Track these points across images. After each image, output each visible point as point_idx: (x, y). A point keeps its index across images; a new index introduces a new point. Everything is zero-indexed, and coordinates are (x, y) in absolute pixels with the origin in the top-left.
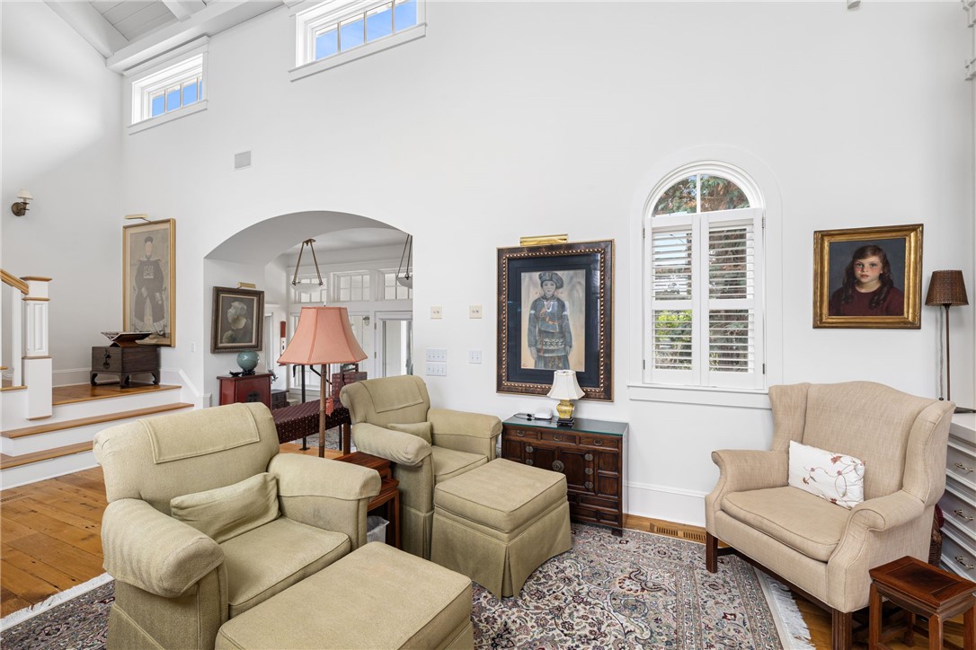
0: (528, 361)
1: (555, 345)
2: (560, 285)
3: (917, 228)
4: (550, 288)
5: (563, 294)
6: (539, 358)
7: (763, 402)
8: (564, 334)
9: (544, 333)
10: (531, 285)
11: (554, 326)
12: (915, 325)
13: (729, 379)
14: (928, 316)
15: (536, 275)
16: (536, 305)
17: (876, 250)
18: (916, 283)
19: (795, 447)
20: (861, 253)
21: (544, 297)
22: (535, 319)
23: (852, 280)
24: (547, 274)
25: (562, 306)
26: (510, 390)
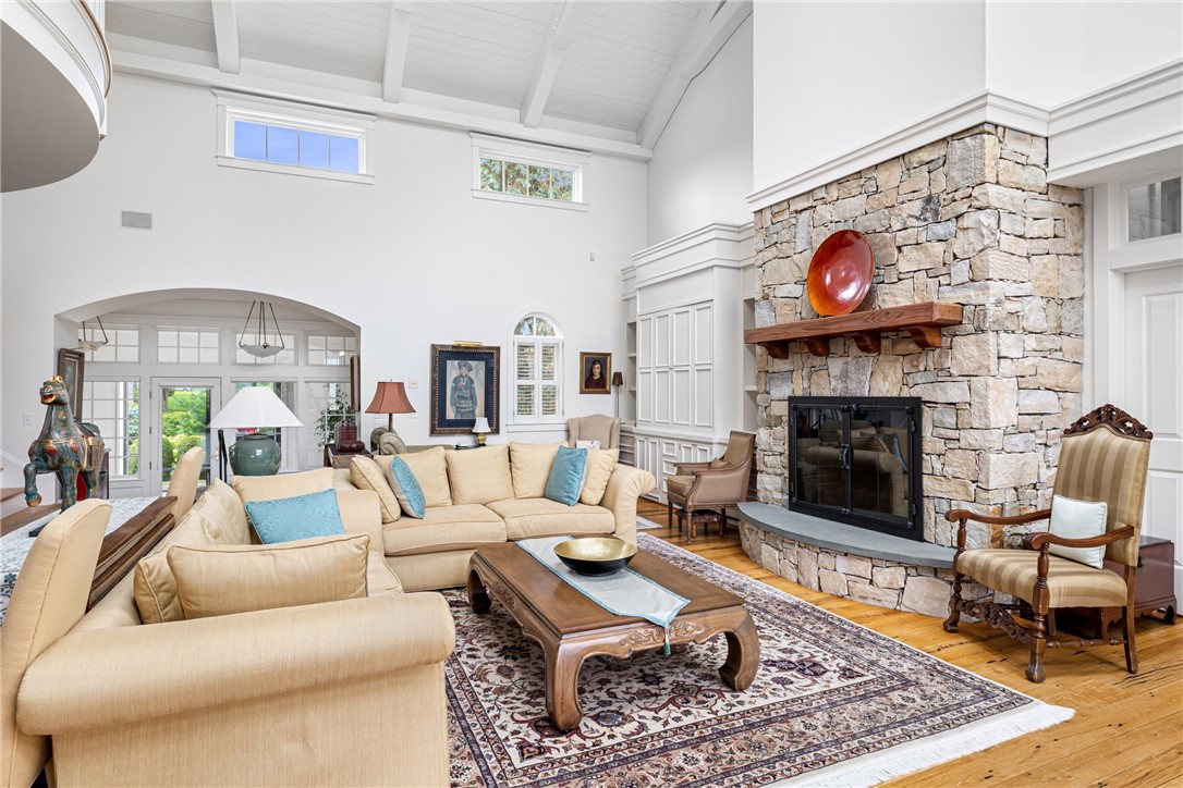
0: (451, 414)
1: (467, 404)
2: (470, 369)
3: (610, 354)
4: (464, 370)
5: (472, 375)
6: (458, 412)
7: (563, 427)
8: (473, 398)
9: (460, 397)
10: (453, 369)
11: (467, 393)
12: (609, 393)
13: (549, 418)
14: (613, 389)
15: (456, 362)
16: (456, 380)
17: (599, 362)
18: (610, 377)
19: (578, 442)
20: (594, 363)
21: (461, 376)
22: (455, 389)
23: (592, 374)
24: (463, 362)
25: (472, 382)
26: (441, 434)
